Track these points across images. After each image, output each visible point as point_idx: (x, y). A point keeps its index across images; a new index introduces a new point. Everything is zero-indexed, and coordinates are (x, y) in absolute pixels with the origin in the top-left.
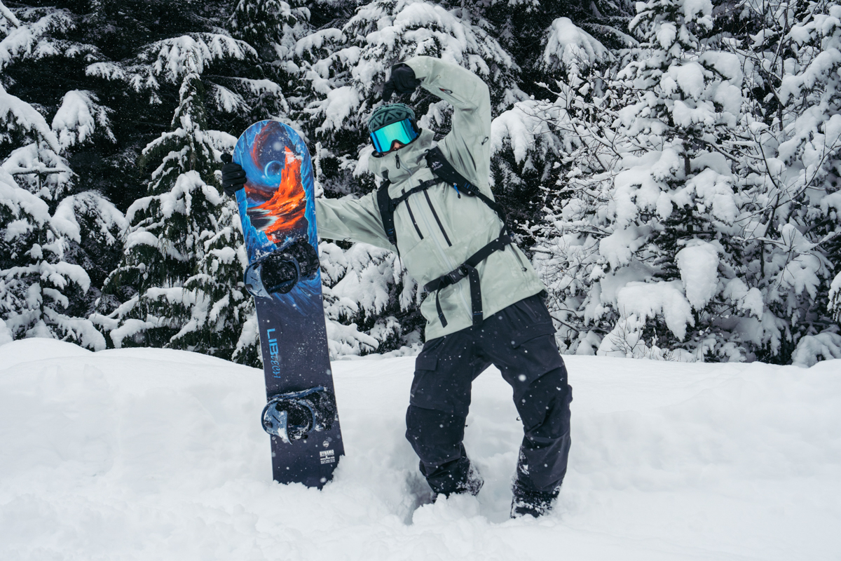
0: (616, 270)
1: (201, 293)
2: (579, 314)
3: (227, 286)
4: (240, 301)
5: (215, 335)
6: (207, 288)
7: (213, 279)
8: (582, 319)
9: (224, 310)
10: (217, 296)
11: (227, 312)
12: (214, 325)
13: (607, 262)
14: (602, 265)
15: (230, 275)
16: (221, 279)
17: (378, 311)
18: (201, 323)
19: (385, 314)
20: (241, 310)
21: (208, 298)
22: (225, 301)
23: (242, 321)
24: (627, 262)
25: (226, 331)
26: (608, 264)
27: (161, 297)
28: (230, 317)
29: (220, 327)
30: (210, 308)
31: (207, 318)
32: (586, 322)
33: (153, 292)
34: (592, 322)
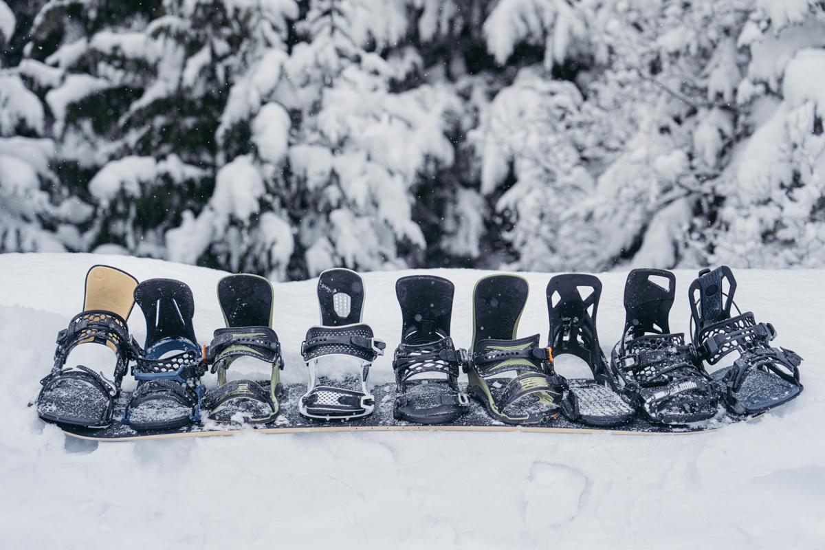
0: (780, 31)
1: (171, 43)
2: (701, 84)
3: (206, 36)
4: (225, 56)
5: (192, 103)
6: (180, 37)
7: (186, 25)
8: (704, 91)
9: (203, 70)
10: (193, 48)
11: (208, 72)
12: (189, 89)
13: (767, 18)
14: (758, 22)
15: (210, 18)
16: (197, 24)
17: (394, 41)
18: (172, 86)
19: (402, 44)
20: (227, 69)
21: (181, 51)
22: (203, 57)
23: (229, 85)
24: (800, 18)
25: (207, 98)
26: (769, 22)
27: (116, 48)
28: (212, 78)
29: (199, 92)
30: (184, 66)
31: (181, 79)
32: (711, 95)
33: (105, 40)
34: (720, 95)
